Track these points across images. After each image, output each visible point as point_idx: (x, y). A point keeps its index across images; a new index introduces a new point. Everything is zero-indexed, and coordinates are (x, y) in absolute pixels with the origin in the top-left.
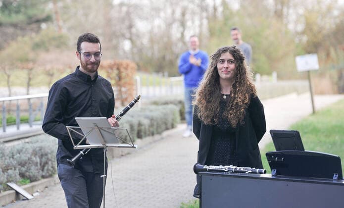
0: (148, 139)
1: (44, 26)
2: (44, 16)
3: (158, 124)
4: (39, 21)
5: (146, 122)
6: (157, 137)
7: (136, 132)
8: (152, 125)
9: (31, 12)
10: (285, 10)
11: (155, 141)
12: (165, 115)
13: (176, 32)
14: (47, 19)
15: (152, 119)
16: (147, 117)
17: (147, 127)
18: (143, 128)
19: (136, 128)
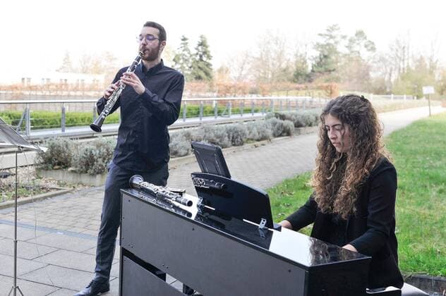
1: (332, 73)
2: (332, 69)
4: (330, 71)
9: (327, 67)
10: (434, 71)
13: (386, 79)
14: (334, 70)
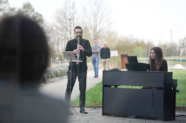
0: (59, 78)
3: (62, 72)
5: (59, 71)
6: (61, 77)
7: (55, 74)
8: (60, 73)
11: (61, 79)
12: (65, 70)
15: (60, 71)
16: (59, 70)
17: (59, 73)
18: (58, 73)
19: (56, 73)
